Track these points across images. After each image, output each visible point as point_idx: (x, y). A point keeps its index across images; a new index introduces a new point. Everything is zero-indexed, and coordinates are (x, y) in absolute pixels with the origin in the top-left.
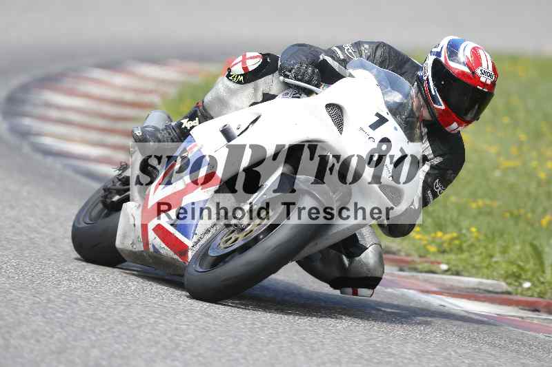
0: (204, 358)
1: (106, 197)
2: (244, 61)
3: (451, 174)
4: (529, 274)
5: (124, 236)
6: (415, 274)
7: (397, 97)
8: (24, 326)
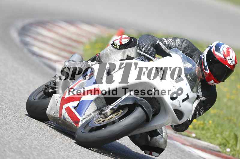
0: (82, 154)
1: (46, 89)
2: (121, 39)
3: (209, 106)
4: (230, 146)
5: (51, 109)
7: (189, 65)
8: (8, 125)
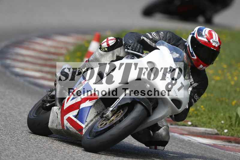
1: (43, 104)
2: (107, 41)
4: (227, 126)
8: (7, 151)
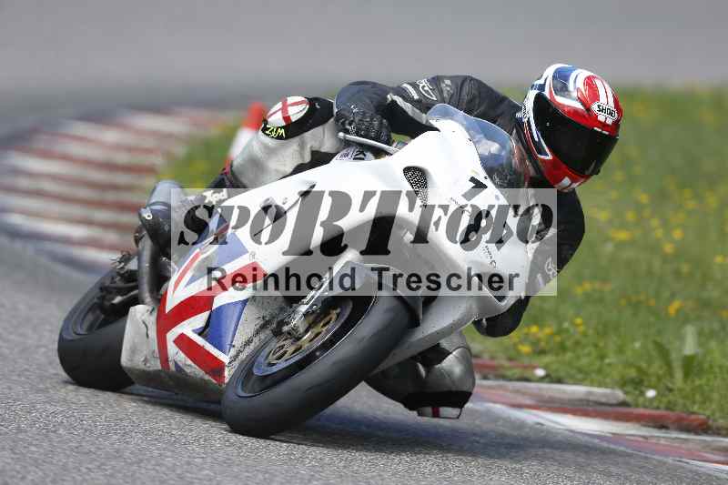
3: (567, 250)
6: (502, 383)
